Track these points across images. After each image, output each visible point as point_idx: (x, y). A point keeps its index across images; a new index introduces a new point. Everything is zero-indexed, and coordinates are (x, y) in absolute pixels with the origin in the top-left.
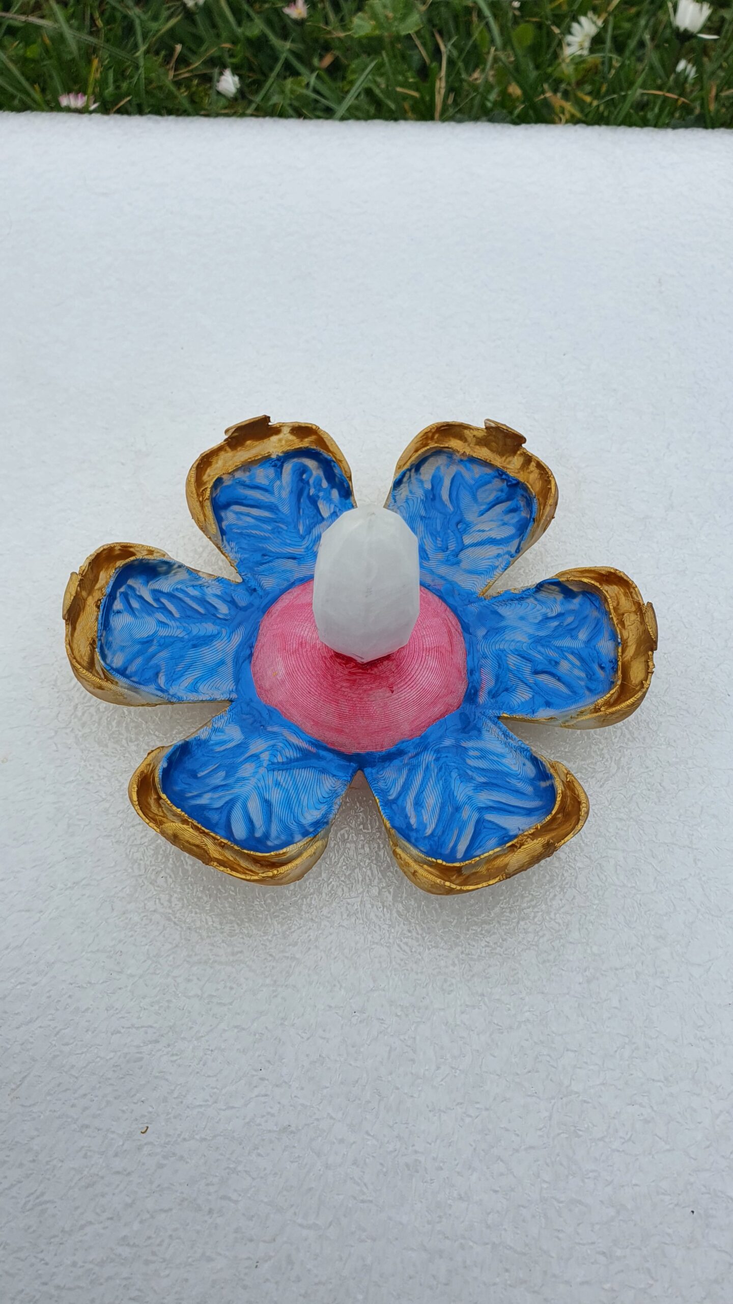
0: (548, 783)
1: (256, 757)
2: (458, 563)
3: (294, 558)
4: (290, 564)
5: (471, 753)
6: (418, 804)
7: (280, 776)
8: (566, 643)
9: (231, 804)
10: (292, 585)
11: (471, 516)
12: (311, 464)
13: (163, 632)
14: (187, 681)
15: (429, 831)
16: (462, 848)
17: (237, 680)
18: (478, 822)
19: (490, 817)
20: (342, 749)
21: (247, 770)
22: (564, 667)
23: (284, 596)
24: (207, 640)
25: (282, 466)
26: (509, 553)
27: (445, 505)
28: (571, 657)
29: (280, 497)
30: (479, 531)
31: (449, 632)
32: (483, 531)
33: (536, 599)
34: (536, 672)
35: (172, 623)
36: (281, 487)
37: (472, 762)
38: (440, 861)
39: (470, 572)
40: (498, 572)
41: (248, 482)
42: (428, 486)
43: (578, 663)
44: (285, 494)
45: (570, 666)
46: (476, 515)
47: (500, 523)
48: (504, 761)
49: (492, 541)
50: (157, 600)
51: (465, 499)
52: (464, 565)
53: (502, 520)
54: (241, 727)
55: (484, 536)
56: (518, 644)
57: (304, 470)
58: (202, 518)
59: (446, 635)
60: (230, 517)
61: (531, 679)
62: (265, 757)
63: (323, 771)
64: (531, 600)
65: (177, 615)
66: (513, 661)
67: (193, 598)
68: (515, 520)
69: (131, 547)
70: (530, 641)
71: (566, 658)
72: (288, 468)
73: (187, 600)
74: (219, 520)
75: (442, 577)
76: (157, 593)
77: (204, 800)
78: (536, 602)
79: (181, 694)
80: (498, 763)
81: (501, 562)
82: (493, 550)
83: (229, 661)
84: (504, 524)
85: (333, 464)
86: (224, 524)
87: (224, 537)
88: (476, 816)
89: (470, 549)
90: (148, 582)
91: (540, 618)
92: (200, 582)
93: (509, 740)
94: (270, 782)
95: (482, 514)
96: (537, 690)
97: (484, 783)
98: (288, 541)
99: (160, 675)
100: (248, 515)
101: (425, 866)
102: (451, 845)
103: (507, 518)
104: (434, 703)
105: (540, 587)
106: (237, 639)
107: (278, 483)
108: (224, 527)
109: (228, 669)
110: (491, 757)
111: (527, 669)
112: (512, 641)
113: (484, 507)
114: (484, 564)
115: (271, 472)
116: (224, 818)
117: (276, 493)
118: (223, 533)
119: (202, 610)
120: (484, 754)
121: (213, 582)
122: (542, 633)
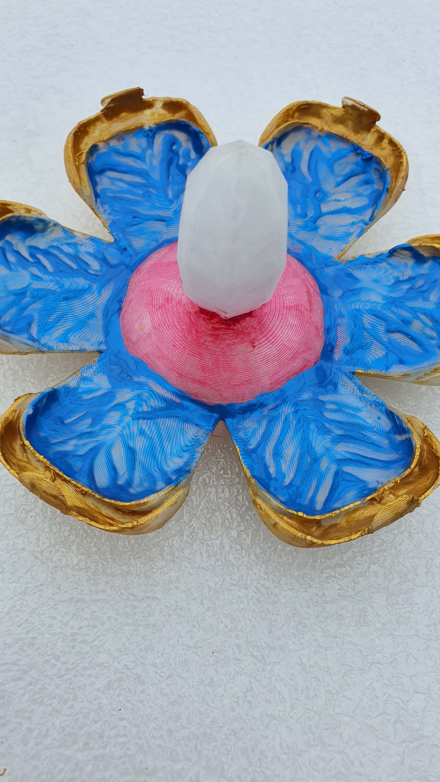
0: (404, 437)
1: (121, 406)
2: (316, 229)
3: (163, 221)
4: (159, 226)
5: (329, 406)
6: (277, 454)
7: (145, 425)
8: (419, 304)
9: (95, 451)
10: (160, 246)
11: (328, 186)
12: (181, 136)
13: (37, 285)
14: (58, 332)
15: (287, 481)
16: (321, 499)
17: (107, 333)
18: (337, 474)
19: (348, 469)
20: (205, 400)
21: (113, 418)
22: (416, 327)
23: (152, 256)
24: (79, 293)
25: (153, 137)
26: (362, 221)
27: (305, 177)
28: (423, 317)
29: (151, 164)
30: (336, 200)
31: (308, 292)
32: (339, 201)
33: (389, 264)
34: (389, 331)
35: (46, 277)
36: (152, 155)
37: (328, 415)
38: (300, 514)
39: (328, 238)
40: (352, 238)
41: (121, 149)
42: (288, 159)
43: (430, 323)
44: (156, 162)
45: (423, 325)
46: (333, 185)
47: (355, 194)
48: (359, 414)
49: (347, 211)
50: (32, 255)
51: (323, 170)
52: (321, 231)
53: (356, 192)
54: (109, 377)
55: (340, 205)
56: (373, 304)
57: (173, 142)
58: (77, 180)
59: (305, 294)
60: (104, 182)
61: (385, 337)
62: (131, 406)
63: (187, 420)
64: (384, 264)
65: (50, 269)
66: (367, 320)
67: (68, 255)
68: (368, 192)
69: (9, 205)
70: (384, 302)
71: (418, 318)
72: (159, 139)
73: (62, 256)
74: (94, 184)
75: (301, 242)
76: (33, 250)
77: (69, 447)
78: (388, 267)
79: (52, 343)
80: (354, 416)
81: (356, 230)
82: (348, 219)
83: (99, 314)
84: (359, 195)
85: (200, 135)
86: (99, 188)
87: (98, 200)
88: (334, 468)
89: (327, 216)
90: (25, 239)
91: (393, 281)
92: (74, 241)
93: (364, 395)
94: (135, 429)
95: (338, 185)
96: (390, 347)
97: (341, 435)
98: (158, 205)
99: (33, 325)
100: (121, 180)
101: (285, 518)
102: (310, 495)
103: (361, 190)
104: (293, 358)
105: (393, 252)
106: (107, 294)
107: (150, 151)
108: (98, 191)
109: (98, 322)
110: (347, 410)
111: (381, 328)
112: (367, 301)
113: (340, 179)
114: (340, 231)
115: (144, 142)
116: (86, 467)
117: (148, 161)
118: (97, 196)
119: (74, 266)
120: (341, 407)
121: (87, 241)
122: (395, 295)
